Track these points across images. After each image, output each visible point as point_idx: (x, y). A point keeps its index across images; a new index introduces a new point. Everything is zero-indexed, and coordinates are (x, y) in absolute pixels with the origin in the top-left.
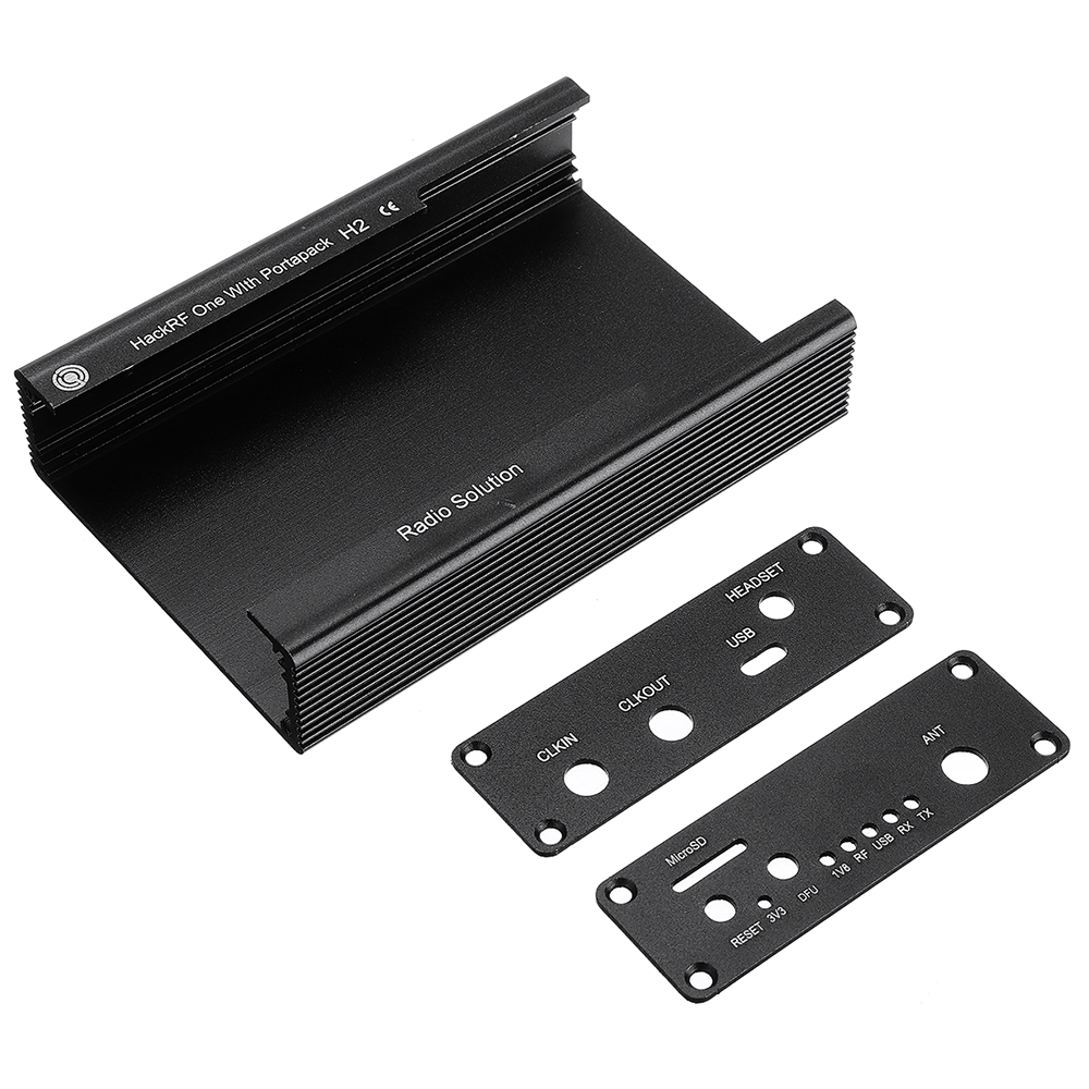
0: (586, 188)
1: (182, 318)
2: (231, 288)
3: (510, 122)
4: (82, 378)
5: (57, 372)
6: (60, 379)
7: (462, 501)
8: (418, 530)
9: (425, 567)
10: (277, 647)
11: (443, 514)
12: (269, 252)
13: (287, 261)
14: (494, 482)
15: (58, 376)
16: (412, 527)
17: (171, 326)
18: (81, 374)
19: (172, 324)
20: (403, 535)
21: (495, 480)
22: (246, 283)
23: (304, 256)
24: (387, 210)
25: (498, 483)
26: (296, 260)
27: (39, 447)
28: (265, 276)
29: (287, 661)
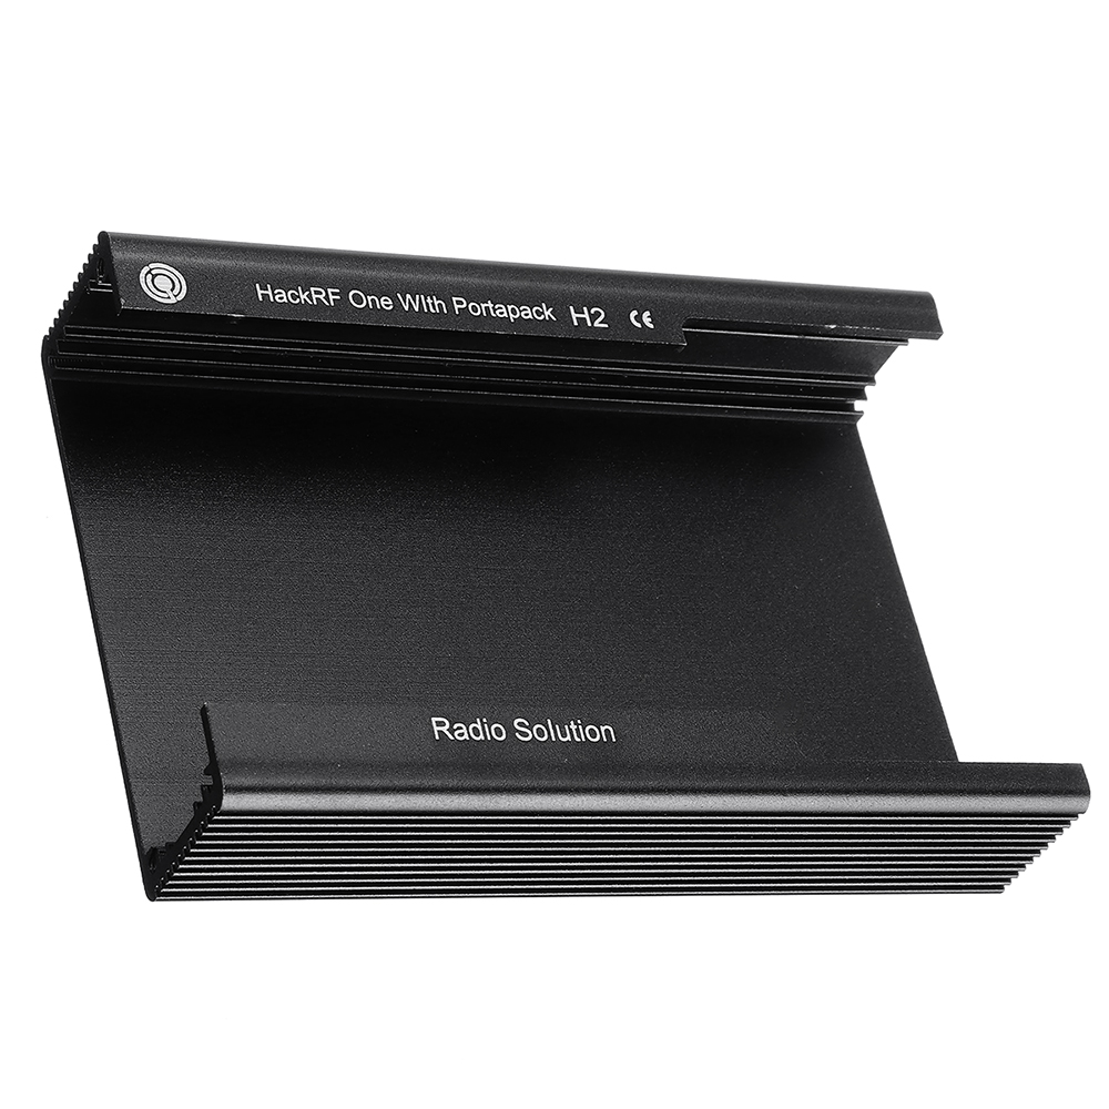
0: (861, 425)
1: (331, 296)
2: (408, 296)
3: (837, 306)
4: (176, 292)
5: (152, 266)
6: (150, 276)
7: (526, 731)
8: (456, 733)
9: (438, 783)
10: (213, 769)
11: (494, 732)
12: (477, 281)
13: (490, 305)
14: (575, 732)
15: (149, 272)
16: (451, 726)
17: (314, 296)
18: (178, 286)
19: (317, 295)
20: (436, 729)
21: (577, 730)
22: (429, 301)
23: (514, 312)
24: (639, 318)
25: (579, 736)
26: (502, 311)
27: (69, 331)
28: (457, 307)
29: (213, 794)
